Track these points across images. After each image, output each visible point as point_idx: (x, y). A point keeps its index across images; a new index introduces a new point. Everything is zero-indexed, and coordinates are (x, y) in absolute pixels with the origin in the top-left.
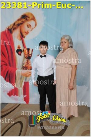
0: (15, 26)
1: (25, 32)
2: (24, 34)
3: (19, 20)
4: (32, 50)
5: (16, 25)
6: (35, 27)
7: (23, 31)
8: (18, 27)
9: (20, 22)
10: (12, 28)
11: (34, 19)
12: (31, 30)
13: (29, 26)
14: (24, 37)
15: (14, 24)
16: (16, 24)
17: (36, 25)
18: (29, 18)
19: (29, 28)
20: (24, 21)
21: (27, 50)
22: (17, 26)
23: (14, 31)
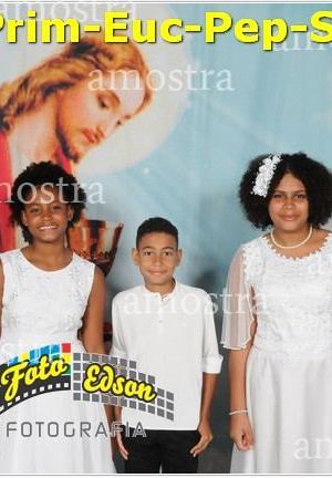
0: (25, 97)
1: (86, 132)
2: (77, 142)
3: (52, 64)
4: (118, 231)
5: (35, 89)
6: (141, 108)
7: (73, 123)
8: (44, 99)
9: (58, 75)
10: (11, 101)
11: (136, 63)
12: (119, 123)
13: (107, 101)
14: (76, 158)
15: (25, 83)
16: (32, 84)
17: (147, 97)
18: (111, 57)
19: (105, 114)
20: (79, 71)
21: (85, 231)
22: (39, 97)
23: (19, 119)
